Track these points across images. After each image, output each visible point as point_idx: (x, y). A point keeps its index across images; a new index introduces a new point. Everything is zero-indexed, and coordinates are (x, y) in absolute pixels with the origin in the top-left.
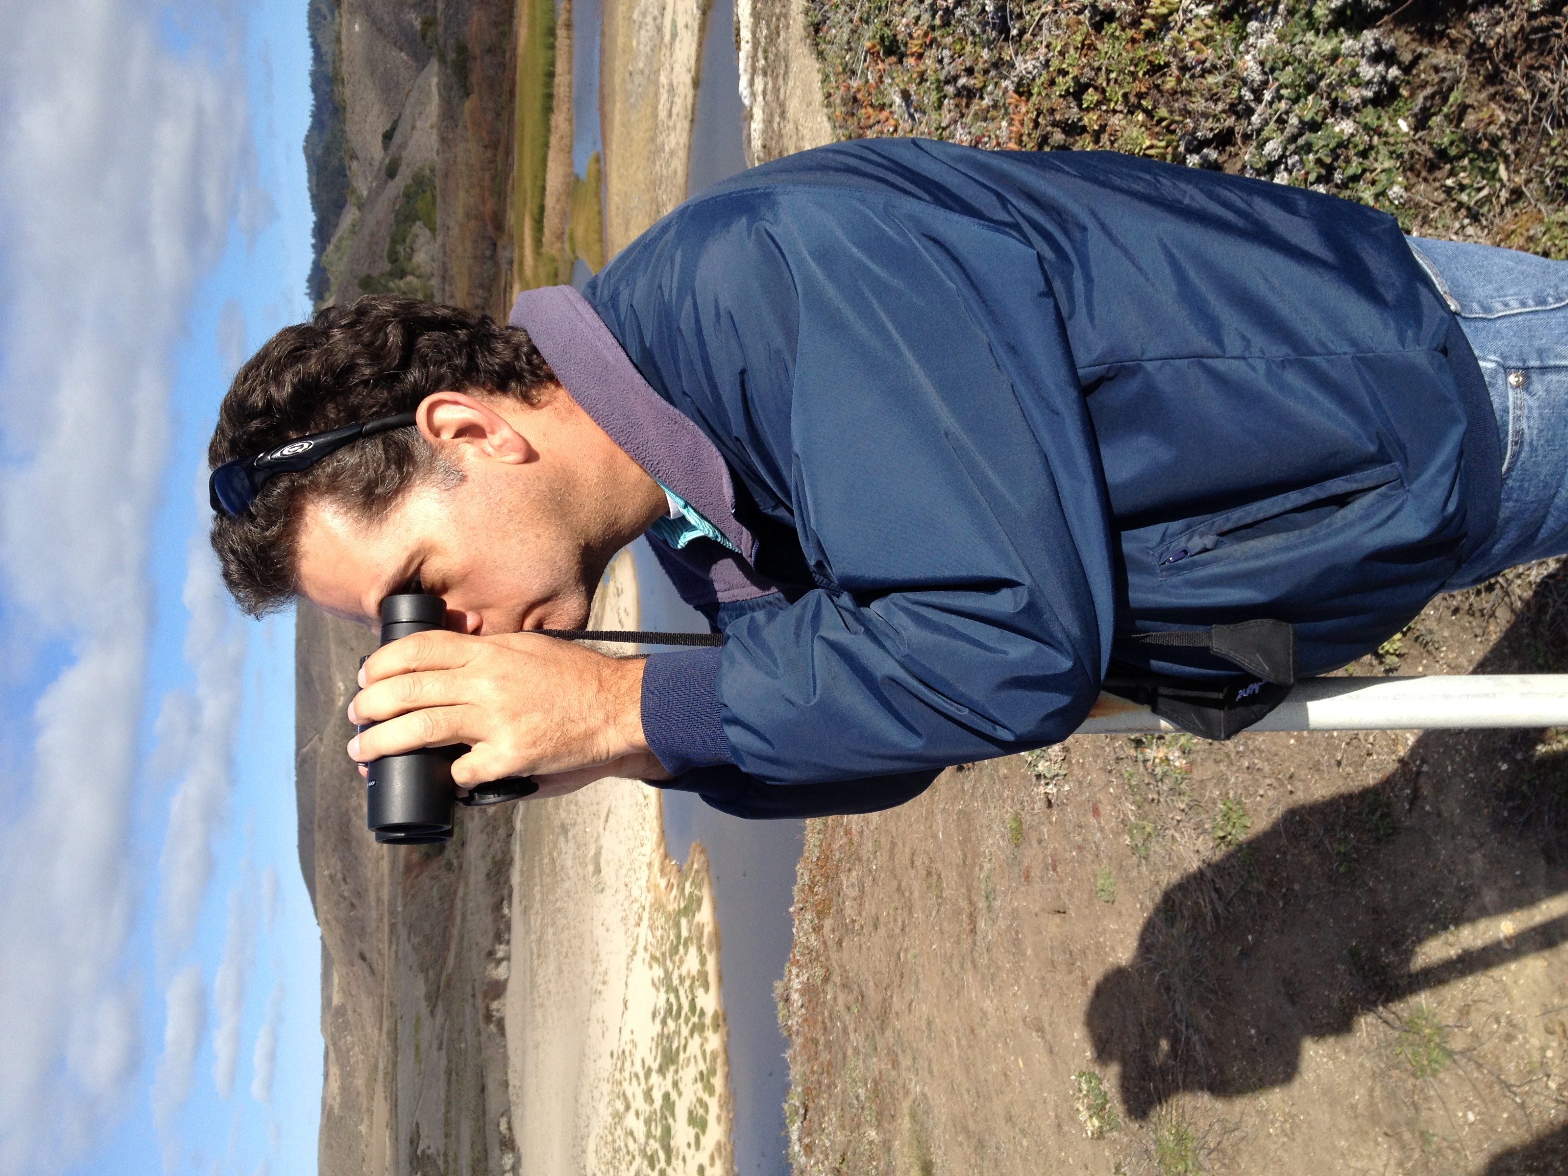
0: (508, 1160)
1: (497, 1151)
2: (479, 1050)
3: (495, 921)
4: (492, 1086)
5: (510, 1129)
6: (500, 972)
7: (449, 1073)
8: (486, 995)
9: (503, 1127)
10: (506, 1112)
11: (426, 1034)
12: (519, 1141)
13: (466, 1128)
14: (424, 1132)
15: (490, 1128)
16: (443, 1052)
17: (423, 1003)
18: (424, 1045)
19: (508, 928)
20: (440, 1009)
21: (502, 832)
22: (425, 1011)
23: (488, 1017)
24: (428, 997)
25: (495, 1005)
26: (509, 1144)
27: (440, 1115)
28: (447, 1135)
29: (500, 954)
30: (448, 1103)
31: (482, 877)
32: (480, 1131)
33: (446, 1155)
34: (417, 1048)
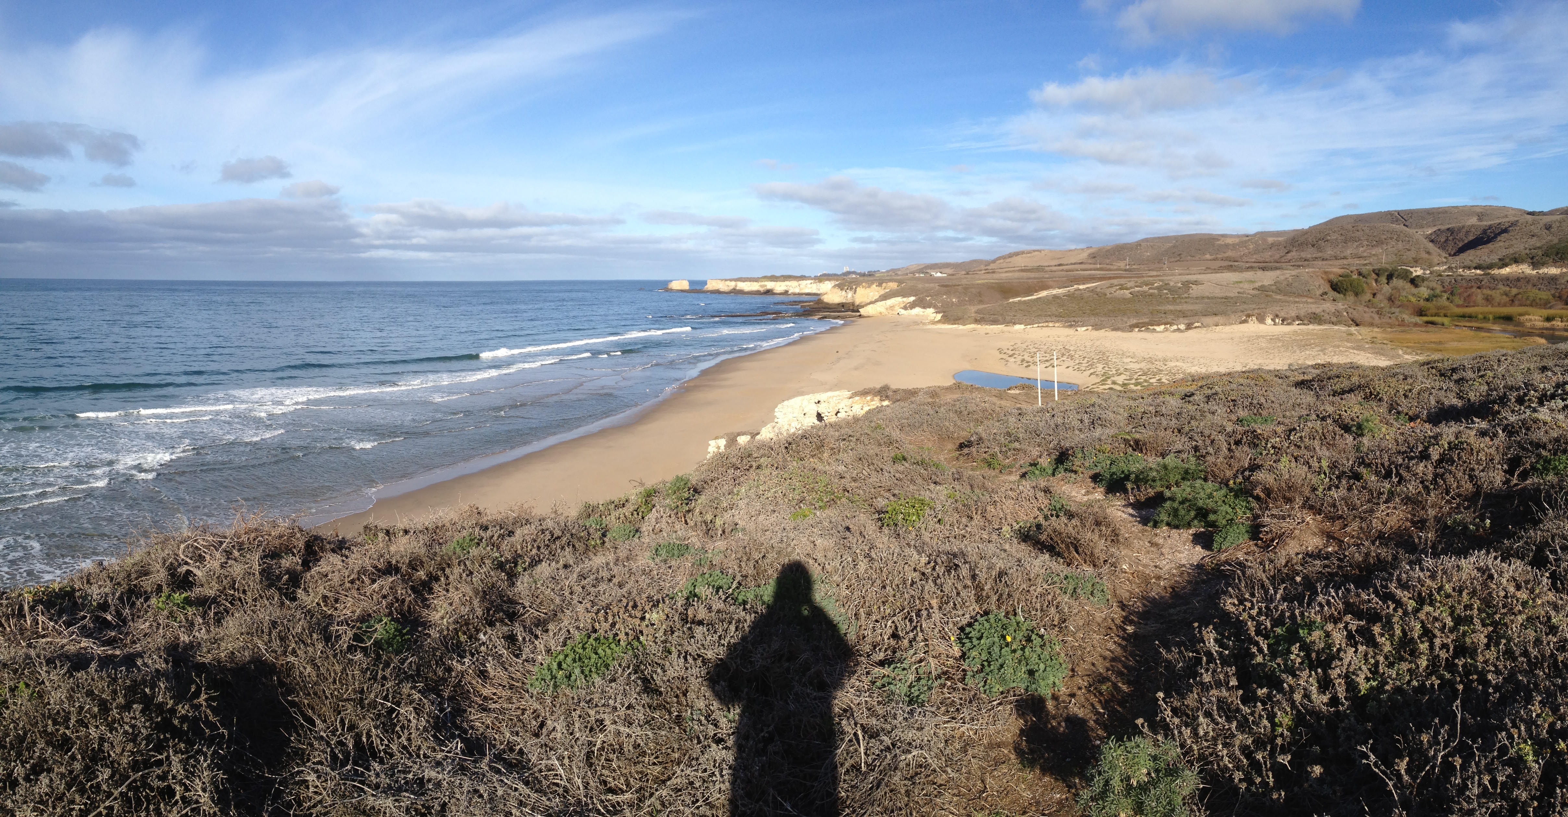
0: (1182, 327)
1: (1187, 322)
2: (1235, 312)
3: (1292, 317)
4: (1216, 319)
5: (1196, 327)
6: (1269, 321)
7: (1226, 298)
8: (1259, 314)
9: (1196, 324)
10: (1203, 326)
11: (1246, 286)
12: (1190, 331)
13: (1197, 307)
14: (1200, 287)
15: (1196, 318)
16: (1237, 295)
17: (1260, 284)
18: (1241, 285)
19: (1288, 324)
20: (1256, 292)
21: (1334, 319)
22: (1257, 285)
23: (1249, 316)
24: (1263, 286)
25: (1254, 318)
26: (1189, 327)
27: (1207, 294)
28: (1197, 298)
29: (1277, 320)
30: (1212, 298)
31: (1314, 310)
32: (1195, 314)
33: (1188, 297)
34: (1240, 282)
